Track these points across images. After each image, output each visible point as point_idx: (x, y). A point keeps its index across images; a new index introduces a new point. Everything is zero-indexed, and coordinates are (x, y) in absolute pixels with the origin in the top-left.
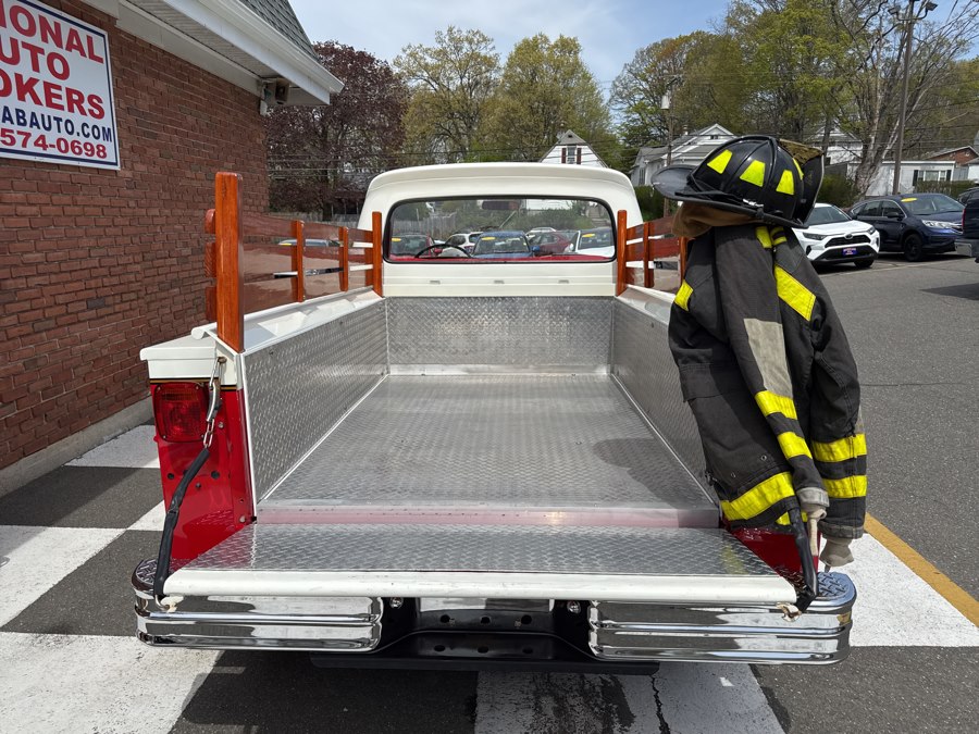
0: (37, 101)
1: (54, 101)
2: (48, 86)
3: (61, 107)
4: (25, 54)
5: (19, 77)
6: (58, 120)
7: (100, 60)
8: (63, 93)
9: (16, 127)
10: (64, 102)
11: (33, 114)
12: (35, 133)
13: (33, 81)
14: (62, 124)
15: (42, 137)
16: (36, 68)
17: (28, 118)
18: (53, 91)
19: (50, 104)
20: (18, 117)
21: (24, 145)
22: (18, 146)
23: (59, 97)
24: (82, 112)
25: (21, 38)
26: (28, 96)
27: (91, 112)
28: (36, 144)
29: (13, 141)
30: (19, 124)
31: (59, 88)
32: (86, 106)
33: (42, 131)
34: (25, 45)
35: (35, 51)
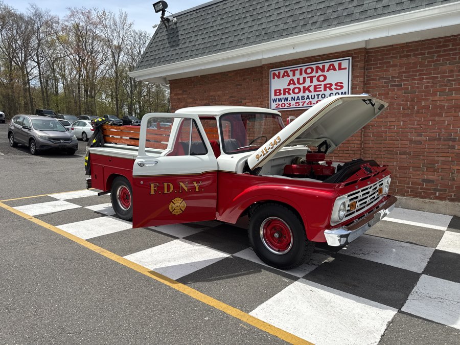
0: (310, 91)
1: (317, 90)
2: (315, 86)
3: (321, 91)
4: (308, 80)
5: (304, 87)
6: (318, 95)
7: (346, 69)
8: (322, 87)
9: (301, 101)
10: (322, 89)
11: (308, 96)
12: (308, 101)
13: (310, 86)
14: (320, 96)
15: (311, 102)
16: (311, 82)
17: (305, 98)
18: (317, 87)
19: (315, 91)
20: (302, 98)
21: (303, 105)
22: (301, 106)
23: (320, 88)
24: (331, 89)
25: (306, 76)
26: (307, 91)
27: (336, 89)
28: (308, 104)
29: (299, 105)
30: (302, 100)
31: (321, 85)
32: (333, 87)
33: (311, 100)
34: (308, 77)
35: (311, 78)
